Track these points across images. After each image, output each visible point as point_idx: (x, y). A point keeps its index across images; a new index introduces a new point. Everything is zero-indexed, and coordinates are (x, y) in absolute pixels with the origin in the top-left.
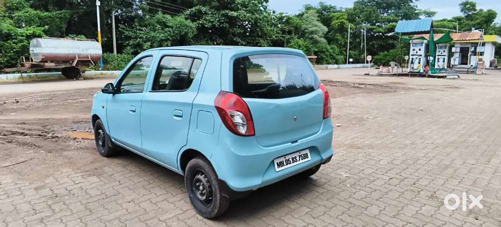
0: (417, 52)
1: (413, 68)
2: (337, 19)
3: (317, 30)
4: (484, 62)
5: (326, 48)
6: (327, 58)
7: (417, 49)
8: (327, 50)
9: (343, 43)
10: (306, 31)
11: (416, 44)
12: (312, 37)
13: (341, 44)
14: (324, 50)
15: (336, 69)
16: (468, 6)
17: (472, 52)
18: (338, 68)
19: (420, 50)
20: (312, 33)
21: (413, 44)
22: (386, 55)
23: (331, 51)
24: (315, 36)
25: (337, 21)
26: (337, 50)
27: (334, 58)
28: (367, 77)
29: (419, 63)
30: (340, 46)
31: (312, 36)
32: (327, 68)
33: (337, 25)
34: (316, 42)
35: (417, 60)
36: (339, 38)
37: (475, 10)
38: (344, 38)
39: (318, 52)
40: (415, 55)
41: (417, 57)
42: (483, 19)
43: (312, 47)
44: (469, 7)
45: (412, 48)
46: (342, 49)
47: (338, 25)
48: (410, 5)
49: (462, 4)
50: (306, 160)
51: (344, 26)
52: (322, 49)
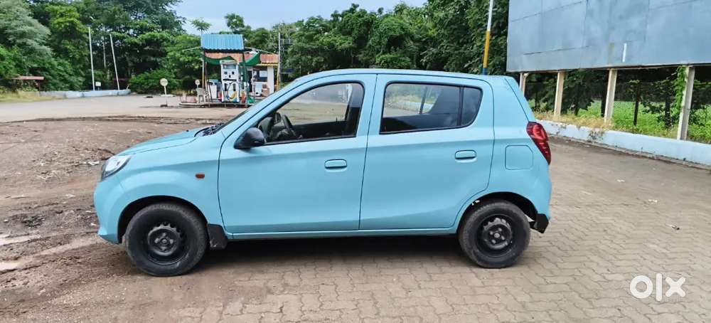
0: (230, 76)
1: (227, 97)
2: (62, 15)
3: (31, 31)
4: (268, 89)
5: (50, 63)
6: (55, 81)
7: (230, 72)
8: (53, 67)
9: (77, 56)
10: (9, 31)
11: (227, 65)
12: (25, 44)
13: (73, 57)
14: (47, 66)
15: (79, 98)
16: (235, 20)
17: (255, 77)
18: (83, 97)
19: (233, 73)
20: (23, 35)
21: (224, 65)
22: (147, 78)
23: (60, 68)
24: (30, 42)
25: (61, 20)
26: (69, 68)
27: (65, 81)
28: (165, 109)
29: (235, 90)
30: (74, 61)
31: (24, 40)
32: (65, 97)
33: (63, 26)
34: (30, 51)
35: (232, 87)
36: (68, 47)
37: (243, 26)
38: (78, 48)
39: (38, 68)
40: (229, 80)
41: (230, 82)
42: (257, 38)
43: (27, 60)
44: (236, 22)
45: (223, 71)
46: (78, 66)
47: (66, 26)
48: (165, 9)
49: (227, 17)
51: (75, 28)
52: (44, 64)
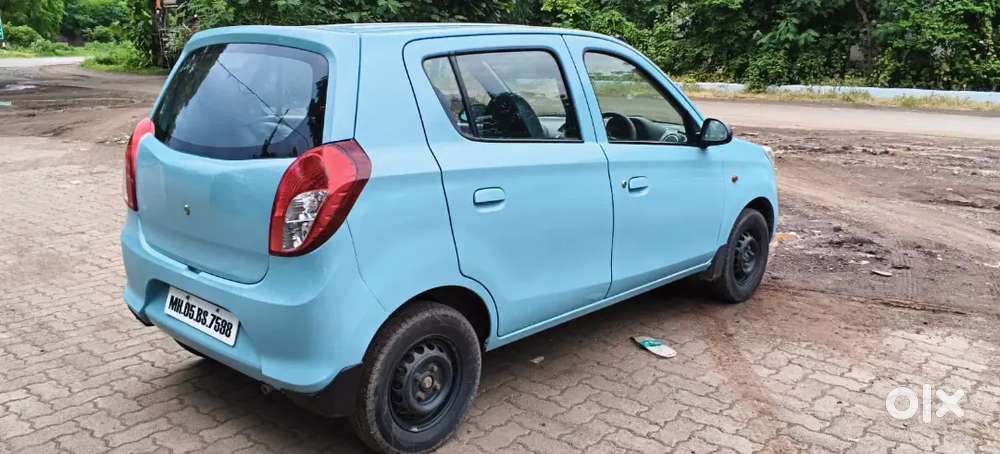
50: (223, 338)
